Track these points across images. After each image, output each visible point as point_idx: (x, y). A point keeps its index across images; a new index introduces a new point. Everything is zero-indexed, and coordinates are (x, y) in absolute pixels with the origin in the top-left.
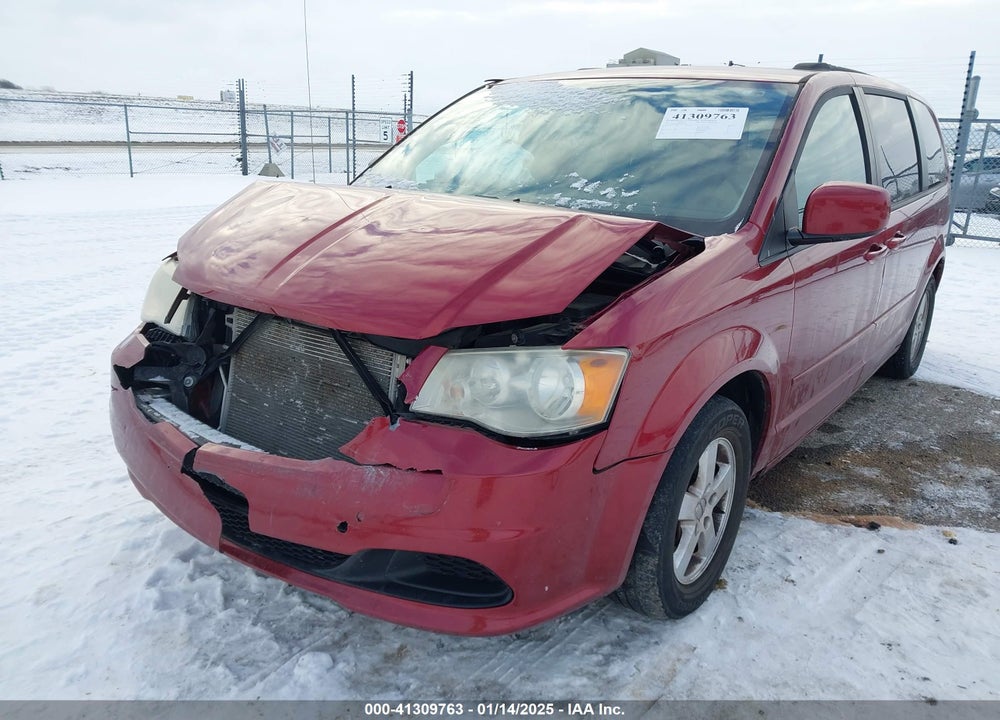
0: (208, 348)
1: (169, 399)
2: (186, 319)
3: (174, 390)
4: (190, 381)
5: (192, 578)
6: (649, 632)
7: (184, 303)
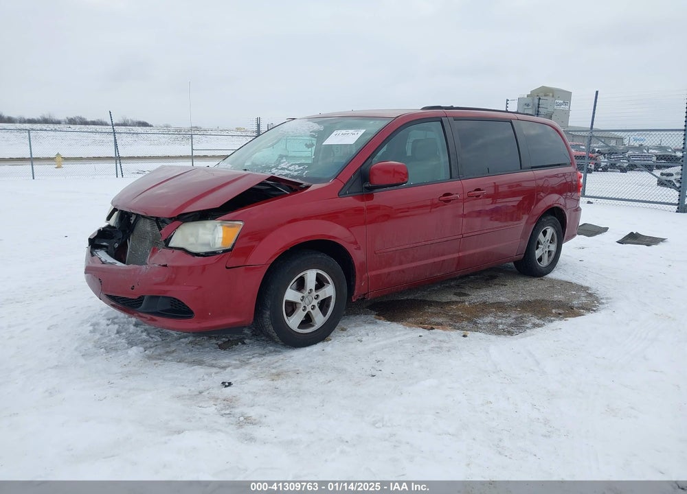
0: (124, 231)
1: (107, 252)
2: (116, 219)
3: (109, 248)
4: (117, 245)
5: (108, 325)
6: (280, 352)
7: (116, 213)
